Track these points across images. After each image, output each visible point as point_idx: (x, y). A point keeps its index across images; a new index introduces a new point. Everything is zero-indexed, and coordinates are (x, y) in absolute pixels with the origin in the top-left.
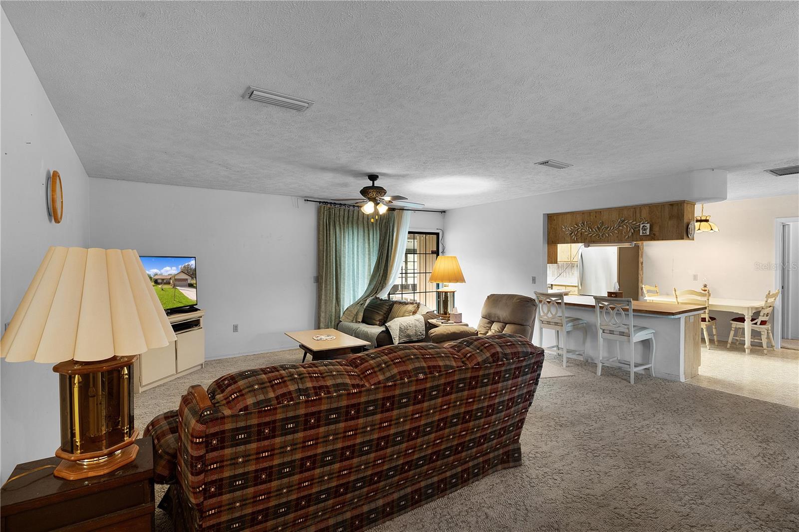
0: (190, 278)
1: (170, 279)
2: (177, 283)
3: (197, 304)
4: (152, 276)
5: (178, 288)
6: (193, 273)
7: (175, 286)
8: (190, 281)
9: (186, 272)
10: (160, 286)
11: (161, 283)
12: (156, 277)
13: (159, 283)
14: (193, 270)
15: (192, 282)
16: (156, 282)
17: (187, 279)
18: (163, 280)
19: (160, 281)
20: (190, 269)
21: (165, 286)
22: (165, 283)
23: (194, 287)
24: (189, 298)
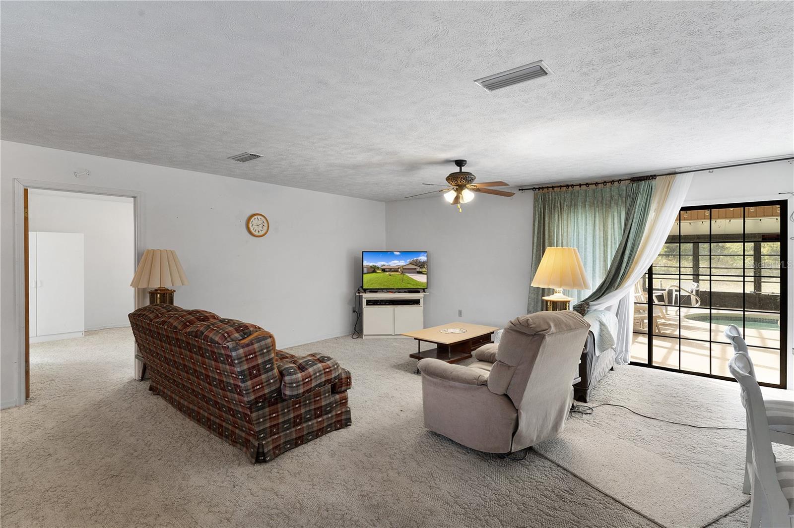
0: (419, 268)
1: (399, 268)
2: (406, 271)
3: (427, 288)
4: (379, 267)
5: (406, 274)
6: (422, 265)
7: (403, 273)
8: (418, 269)
9: (415, 264)
10: (388, 273)
11: (389, 271)
12: (384, 267)
13: (387, 271)
14: (424, 262)
15: (421, 270)
16: (384, 270)
17: (416, 269)
18: (391, 269)
19: (388, 270)
20: (420, 262)
21: (392, 273)
22: (393, 271)
23: (423, 274)
24: (418, 280)
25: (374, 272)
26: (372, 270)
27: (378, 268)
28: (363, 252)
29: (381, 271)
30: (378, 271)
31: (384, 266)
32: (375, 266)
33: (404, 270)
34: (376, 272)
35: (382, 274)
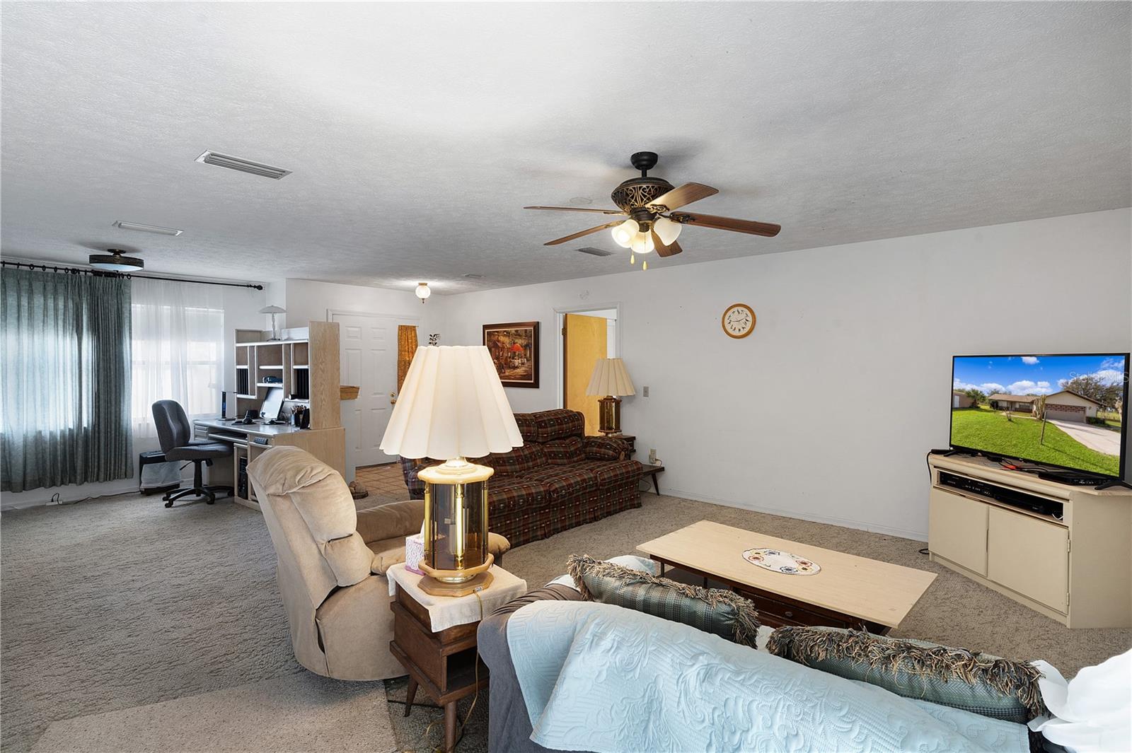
0: (1094, 407)
1: (1032, 403)
2: (1051, 412)
4: (986, 395)
5: (1053, 422)
6: (1107, 397)
7: (1043, 417)
8: (1092, 411)
9: (1082, 393)
10: (1004, 414)
11: (1007, 409)
12: (996, 397)
13: (1002, 409)
14: (1112, 390)
15: (1100, 415)
16: (995, 405)
17: (1083, 409)
18: (1012, 403)
19: (1005, 405)
20: (1098, 388)
21: (1016, 416)
22: (1016, 410)
23: (1108, 427)
24: (1090, 447)
25: (974, 406)
26: (970, 401)
27: (983, 398)
28: (954, 357)
29: (987, 407)
30: (982, 407)
31: (997, 393)
32: (976, 393)
33: (1048, 410)
34: (978, 408)
35: (993, 413)
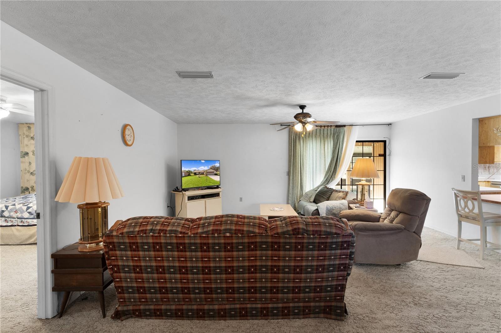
0: (216, 171)
1: (204, 172)
3: (220, 185)
4: (193, 171)
5: (209, 176)
6: (217, 169)
7: (207, 175)
8: (215, 172)
9: (213, 169)
10: (198, 176)
11: (198, 174)
12: (195, 172)
13: (197, 175)
14: (218, 168)
15: (217, 173)
16: (195, 174)
17: (214, 172)
18: (199, 173)
19: (198, 173)
20: (216, 167)
21: (201, 176)
22: (201, 174)
23: (218, 175)
24: (215, 180)
25: (189, 175)
26: (188, 173)
27: (192, 172)
29: (193, 175)
30: (192, 175)
31: (196, 170)
32: (190, 171)
33: (208, 173)
34: (190, 175)
35: (195, 176)
